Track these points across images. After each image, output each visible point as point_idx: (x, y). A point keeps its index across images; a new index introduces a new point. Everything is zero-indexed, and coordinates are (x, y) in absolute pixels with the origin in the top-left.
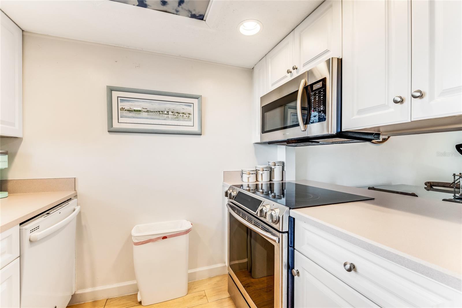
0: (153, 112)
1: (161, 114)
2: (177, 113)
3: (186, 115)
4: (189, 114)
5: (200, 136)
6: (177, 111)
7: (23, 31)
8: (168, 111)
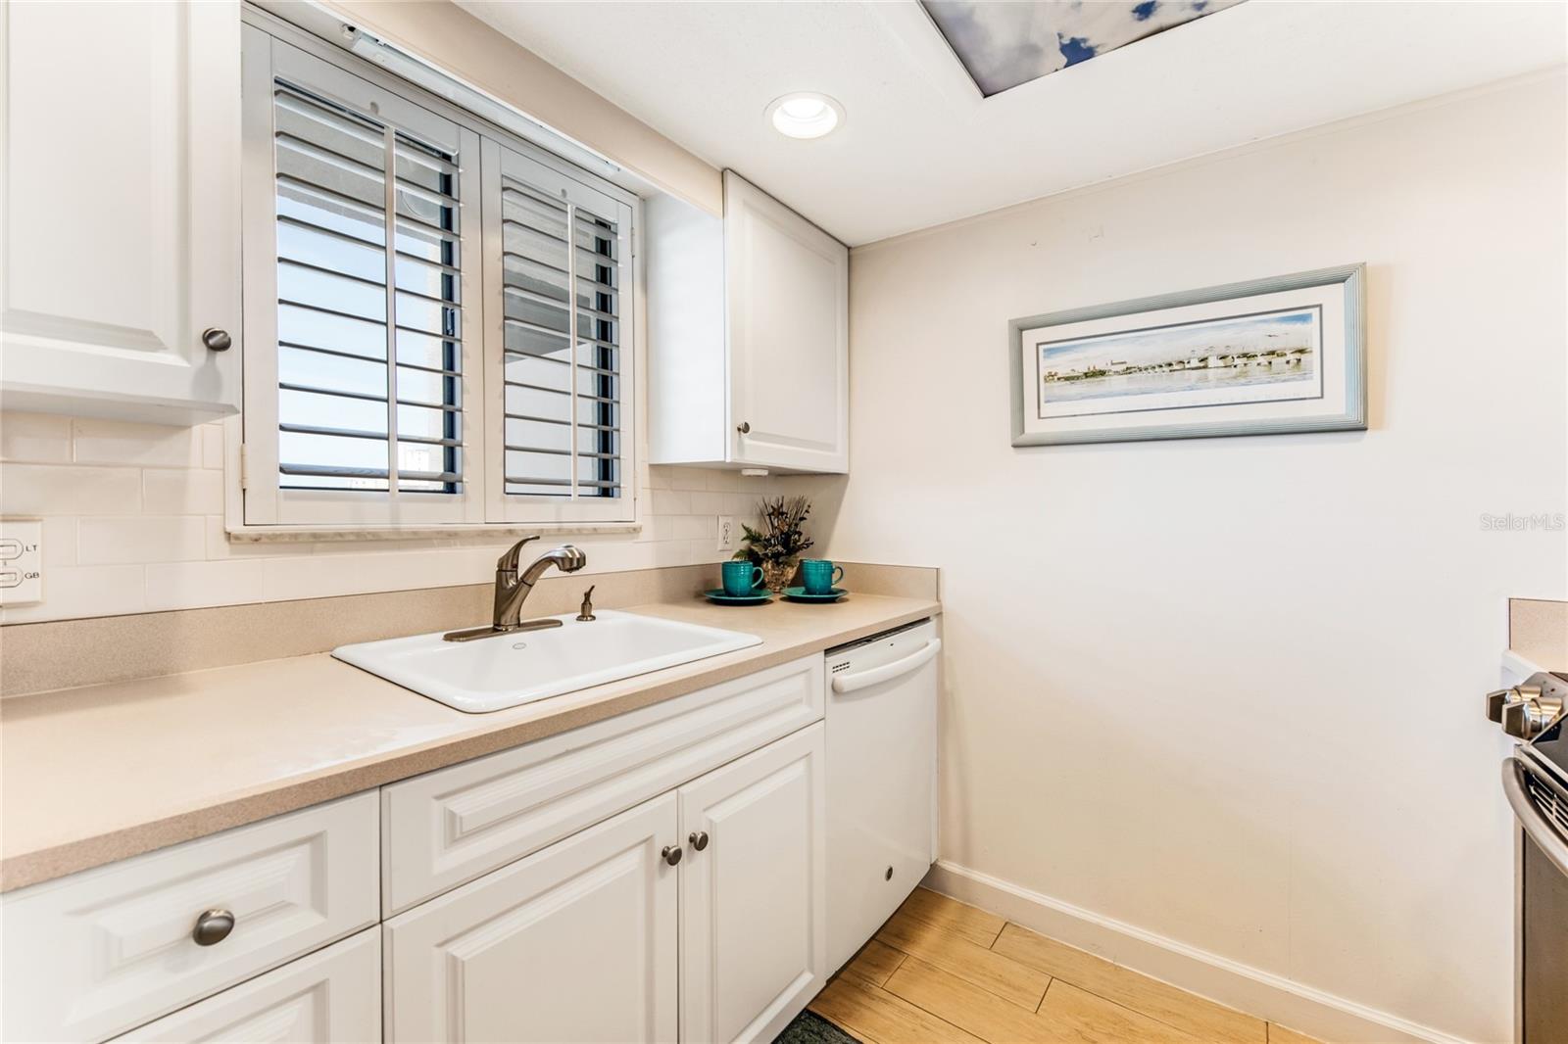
0: (1146, 369)
1: (1174, 370)
2: (1245, 355)
3: (1283, 360)
4: (1301, 351)
5: (1362, 433)
6: (1241, 351)
7: (849, 248)
8: (1202, 358)
